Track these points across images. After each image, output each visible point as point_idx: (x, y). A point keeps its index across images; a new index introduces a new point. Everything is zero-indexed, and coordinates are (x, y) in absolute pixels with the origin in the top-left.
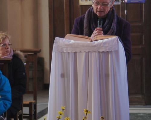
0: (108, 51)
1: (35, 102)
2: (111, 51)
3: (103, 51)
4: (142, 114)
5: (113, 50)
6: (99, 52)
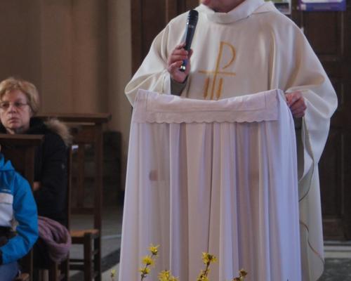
2: (264, 122)
5: (267, 119)
6: (236, 123)
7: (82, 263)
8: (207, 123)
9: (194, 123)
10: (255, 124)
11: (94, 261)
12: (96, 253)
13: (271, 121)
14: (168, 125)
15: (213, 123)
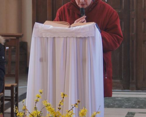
0: (86, 36)
1: (16, 85)
2: (89, 37)
3: (81, 37)
4: (119, 98)
5: (90, 36)
6: (77, 38)
7: (10, 98)
8: (64, 37)
9: (59, 37)
10: (85, 38)
11: (15, 97)
12: (16, 94)
13: (92, 37)
14: (48, 38)
15: (67, 37)
